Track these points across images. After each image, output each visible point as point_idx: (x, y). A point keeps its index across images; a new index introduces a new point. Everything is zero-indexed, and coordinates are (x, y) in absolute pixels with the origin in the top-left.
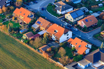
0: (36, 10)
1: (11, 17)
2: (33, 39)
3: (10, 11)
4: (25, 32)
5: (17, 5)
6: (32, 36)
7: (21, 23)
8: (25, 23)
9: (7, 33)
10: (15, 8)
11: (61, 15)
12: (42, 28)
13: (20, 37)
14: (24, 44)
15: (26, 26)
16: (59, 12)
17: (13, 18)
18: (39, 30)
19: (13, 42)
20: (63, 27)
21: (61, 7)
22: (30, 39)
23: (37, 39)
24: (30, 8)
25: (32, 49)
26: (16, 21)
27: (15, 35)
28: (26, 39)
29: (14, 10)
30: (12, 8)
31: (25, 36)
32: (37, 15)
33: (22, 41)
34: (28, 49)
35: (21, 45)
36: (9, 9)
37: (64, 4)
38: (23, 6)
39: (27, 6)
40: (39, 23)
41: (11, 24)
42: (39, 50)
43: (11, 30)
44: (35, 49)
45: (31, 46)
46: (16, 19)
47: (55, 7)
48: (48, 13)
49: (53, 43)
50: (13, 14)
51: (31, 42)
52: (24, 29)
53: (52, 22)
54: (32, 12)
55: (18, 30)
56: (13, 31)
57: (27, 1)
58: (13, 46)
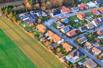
0: (47, 25)
1: (35, 28)
2: (45, 42)
4: (42, 37)
5: (38, 22)
6: (45, 40)
7: (40, 32)
8: (42, 32)
9: (33, 37)
10: (37, 24)
11: (59, 29)
12: (49, 36)
13: (39, 40)
14: (41, 44)
15: (42, 34)
16: (58, 27)
17: (36, 29)
19: (36, 43)
20: (59, 36)
21: (59, 25)
22: (44, 41)
23: (47, 42)
24: (45, 24)
25: (45, 47)
27: (37, 39)
28: (42, 41)
29: (37, 25)
30: (36, 24)
32: (48, 29)
33: (40, 42)
34: (43, 47)
35: (39, 44)
36: (35, 24)
37: (61, 23)
38: (41, 23)
40: (48, 33)
41: (35, 33)
42: (48, 48)
43: (35, 35)
44: (46, 47)
45: (44, 45)
46: (38, 30)
47: (56, 24)
49: (55, 44)
50: (36, 27)
51: (44, 43)
53: (55, 33)
54: (45, 26)
55: (38, 36)
56: (36, 37)
57: (43, 20)
58: (36, 45)
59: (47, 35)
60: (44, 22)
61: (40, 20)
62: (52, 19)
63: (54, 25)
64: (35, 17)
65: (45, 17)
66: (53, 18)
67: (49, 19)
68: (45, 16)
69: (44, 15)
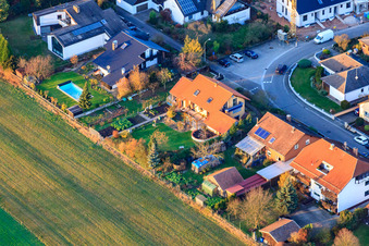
0: (252, 85)
1: (162, 108)
2: (241, 196)
3: (158, 88)
4: (212, 169)
5: (183, 65)
6: (236, 182)
7: (196, 134)
8: (210, 134)
9: (146, 168)
10: (176, 78)
11: (346, 105)
12: (272, 154)
13: (193, 186)
14: (208, 213)
15: (216, 145)
16: (337, 94)
17: (169, 114)
18: (261, 161)
19: (168, 204)
20: (350, 151)
21: (344, 74)
22: (230, 194)
23: (256, 197)
24: (232, 77)
25: (237, 233)
26: (180, 125)
27: (174, 178)
28: (216, 193)
29: (171, 84)
30: (165, 74)
31: (210, 184)
32: (255, 105)
33: (199, 201)
34: (222, 233)
35: (196, 214)
36: (153, 79)
38: (206, 70)
39: (222, 70)
40: (263, 134)
41: (161, 137)
42: (260, 238)
43: (161, 157)
44: (248, 231)
45: (234, 220)
46: (178, 116)
47: (324, 73)
48: (298, 95)
49: (313, 209)
50: (170, 100)
51: (233, 206)
52: (206, 154)
53: (313, 133)
55: (186, 158)
56: (167, 164)
57: (221, 50)
58: (167, 219)
59: (250, 146)
60: (224, 64)
61: (192, 47)
62: (291, 40)
63: (310, 78)
64: (156, 34)
65: (237, 26)
66: (293, 31)
67: (267, 37)
68: (230, 19)
69: (222, 11)
